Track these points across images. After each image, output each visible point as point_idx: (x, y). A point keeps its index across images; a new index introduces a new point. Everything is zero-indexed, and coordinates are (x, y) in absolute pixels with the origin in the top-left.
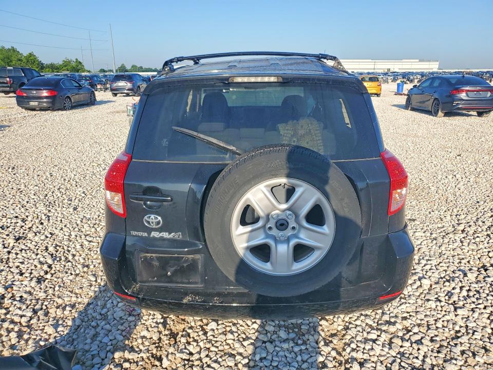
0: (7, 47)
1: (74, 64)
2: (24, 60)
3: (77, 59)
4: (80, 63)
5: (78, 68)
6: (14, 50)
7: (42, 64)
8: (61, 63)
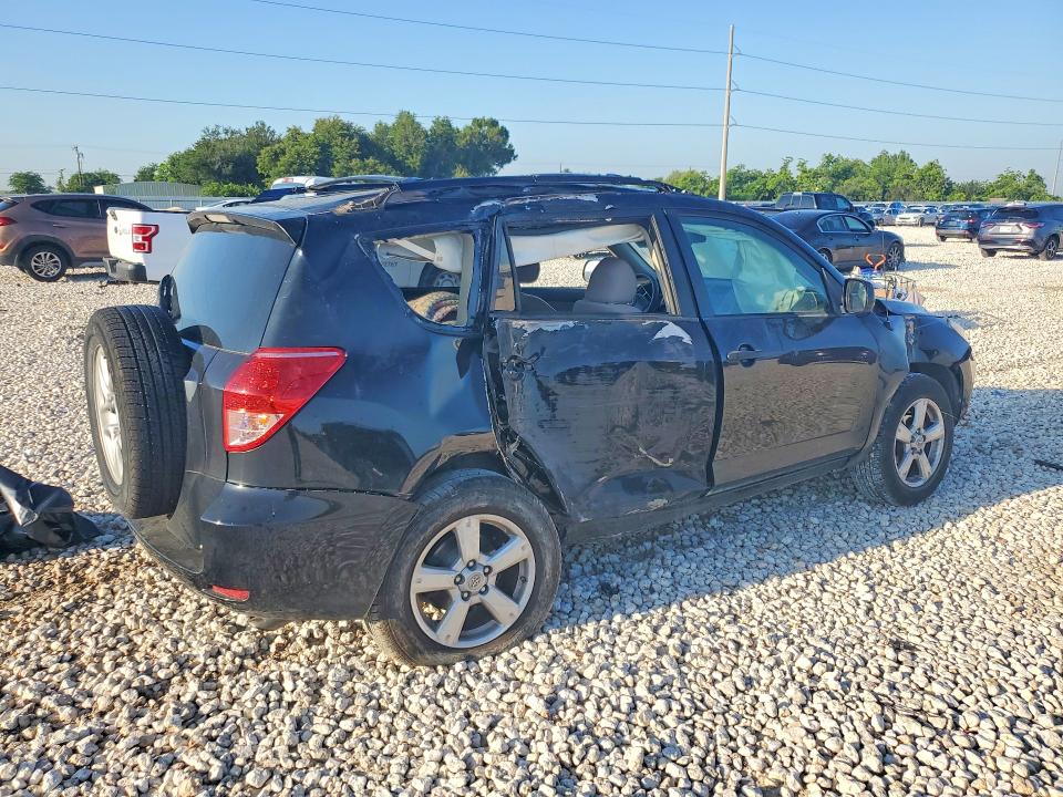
0: (891, 153)
1: (1022, 183)
2: (916, 177)
3: (1032, 172)
4: (1039, 179)
5: (1031, 190)
6: (904, 157)
7: (950, 184)
8: (993, 180)
